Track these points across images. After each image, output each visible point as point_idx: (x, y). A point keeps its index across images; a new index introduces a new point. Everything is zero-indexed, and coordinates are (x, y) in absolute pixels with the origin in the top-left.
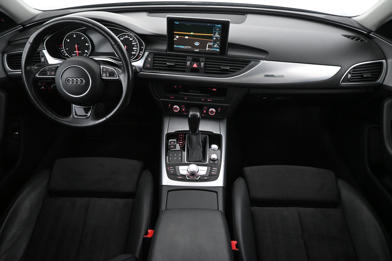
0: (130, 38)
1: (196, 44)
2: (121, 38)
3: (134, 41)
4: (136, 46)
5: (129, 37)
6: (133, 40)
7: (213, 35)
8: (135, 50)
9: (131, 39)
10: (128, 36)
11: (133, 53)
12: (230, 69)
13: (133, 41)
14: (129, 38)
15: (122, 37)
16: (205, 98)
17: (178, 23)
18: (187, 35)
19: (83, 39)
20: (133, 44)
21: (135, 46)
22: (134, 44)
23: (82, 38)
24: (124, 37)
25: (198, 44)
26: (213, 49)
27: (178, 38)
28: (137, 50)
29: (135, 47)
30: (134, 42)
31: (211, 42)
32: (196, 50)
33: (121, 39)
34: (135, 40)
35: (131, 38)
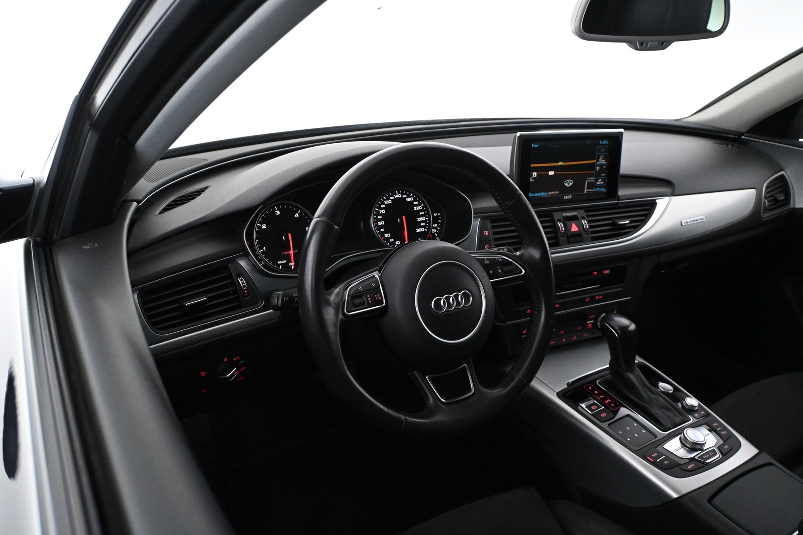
0: (407, 197)
1: (566, 184)
2: (386, 200)
3: (417, 203)
4: (423, 213)
5: (404, 196)
6: (415, 200)
7: (595, 161)
8: (423, 222)
9: (409, 199)
10: (402, 194)
11: (418, 230)
12: (631, 222)
13: (415, 203)
14: (405, 198)
15: (388, 199)
16: (589, 295)
17: (537, 146)
18: (551, 169)
19: (298, 216)
20: (415, 209)
21: (421, 213)
22: (418, 209)
23: (295, 216)
24: (392, 198)
25: (571, 184)
26: (596, 190)
27: (536, 176)
28: (426, 223)
29: (422, 216)
30: (416, 205)
31: (591, 175)
32: (567, 198)
33: (385, 202)
34: (418, 201)
35: (409, 196)
